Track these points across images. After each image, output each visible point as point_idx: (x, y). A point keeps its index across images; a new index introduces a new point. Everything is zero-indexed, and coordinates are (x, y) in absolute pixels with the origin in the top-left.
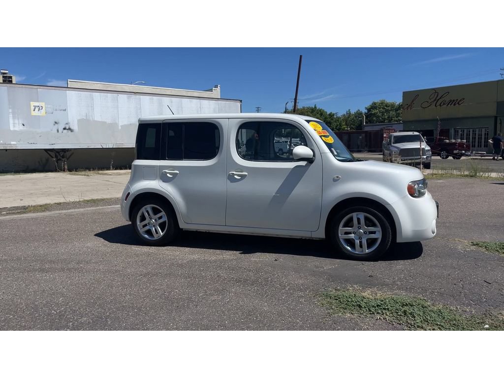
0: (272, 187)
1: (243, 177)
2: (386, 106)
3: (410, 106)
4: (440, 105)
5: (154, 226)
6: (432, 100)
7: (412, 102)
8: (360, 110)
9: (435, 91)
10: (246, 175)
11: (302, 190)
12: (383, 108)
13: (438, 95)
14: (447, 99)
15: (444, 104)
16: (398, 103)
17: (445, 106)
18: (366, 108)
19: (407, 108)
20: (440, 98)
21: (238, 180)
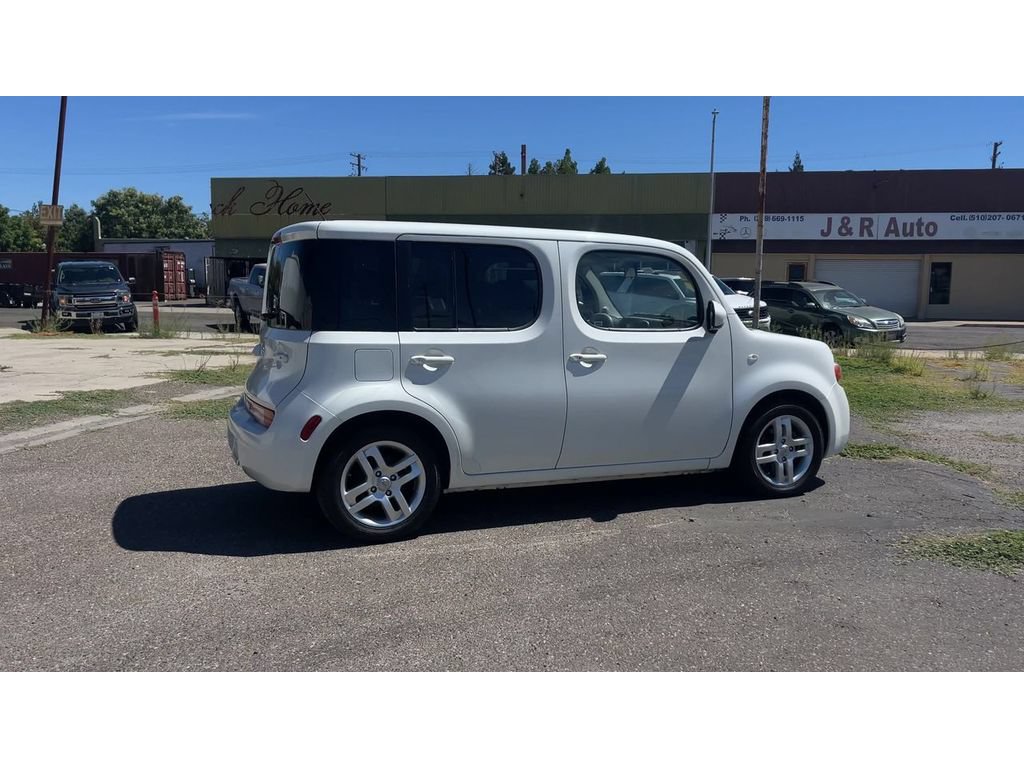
0: (651, 381)
1: (596, 363)
2: (142, 202)
3: (227, 207)
4: (288, 212)
5: (389, 493)
6: (274, 199)
7: (233, 200)
8: (80, 207)
9: (276, 183)
10: (603, 360)
11: (702, 382)
12: (137, 207)
13: (282, 193)
14: (301, 201)
15: (295, 210)
16: (166, 199)
17: (298, 214)
18: (93, 203)
19: (223, 212)
20: (287, 198)
21: (587, 371)
